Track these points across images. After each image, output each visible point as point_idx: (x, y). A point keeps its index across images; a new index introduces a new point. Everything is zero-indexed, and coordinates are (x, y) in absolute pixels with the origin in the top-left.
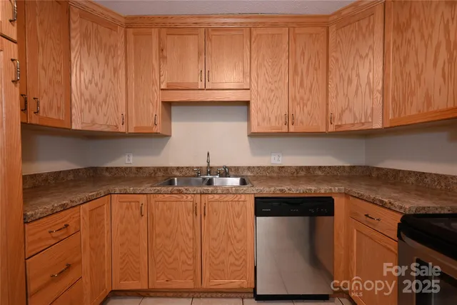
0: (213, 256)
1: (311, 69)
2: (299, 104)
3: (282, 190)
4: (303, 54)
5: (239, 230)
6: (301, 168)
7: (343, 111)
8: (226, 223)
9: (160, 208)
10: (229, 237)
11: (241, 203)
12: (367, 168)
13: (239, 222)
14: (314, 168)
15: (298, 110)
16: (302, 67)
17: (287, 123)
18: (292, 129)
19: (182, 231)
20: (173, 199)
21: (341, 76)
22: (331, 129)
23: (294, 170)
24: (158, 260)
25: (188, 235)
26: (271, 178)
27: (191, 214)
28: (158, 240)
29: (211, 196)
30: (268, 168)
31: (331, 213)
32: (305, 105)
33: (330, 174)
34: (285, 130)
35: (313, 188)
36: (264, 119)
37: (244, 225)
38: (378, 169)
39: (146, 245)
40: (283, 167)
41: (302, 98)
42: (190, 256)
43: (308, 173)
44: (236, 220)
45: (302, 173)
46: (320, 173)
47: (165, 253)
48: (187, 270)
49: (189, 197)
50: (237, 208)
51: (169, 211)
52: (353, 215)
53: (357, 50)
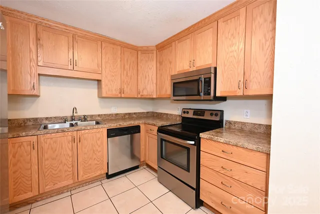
0: (85, 163)
1: (131, 69)
2: (126, 84)
3: (120, 125)
4: (127, 60)
5: (99, 146)
6: (126, 114)
7: (143, 89)
8: (92, 144)
9: (48, 142)
10: (94, 151)
11: (100, 133)
12: (153, 112)
13: (99, 143)
14: (132, 114)
15: (125, 87)
16: (127, 67)
17: (120, 93)
18: (123, 96)
19: (65, 153)
20: (58, 136)
21: (143, 74)
22: (139, 96)
23: (123, 115)
24: (46, 174)
25: (68, 155)
26: (111, 120)
27: (71, 143)
28: (47, 162)
29: (83, 131)
30: (110, 115)
31: (139, 132)
32: (128, 84)
33: (139, 116)
34: (119, 96)
35: (133, 122)
36: (109, 90)
37: (102, 143)
38: (156, 113)
39: (37, 167)
40: (118, 114)
41: (127, 82)
42: (70, 166)
43: (130, 116)
44: (98, 142)
45: (127, 116)
46: (135, 116)
47: (52, 169)
48: (68, 175)
49: (70, 133)
50: (98, 135)
51: (55, 144)
52: (147, 131)
53: (148, 66)
